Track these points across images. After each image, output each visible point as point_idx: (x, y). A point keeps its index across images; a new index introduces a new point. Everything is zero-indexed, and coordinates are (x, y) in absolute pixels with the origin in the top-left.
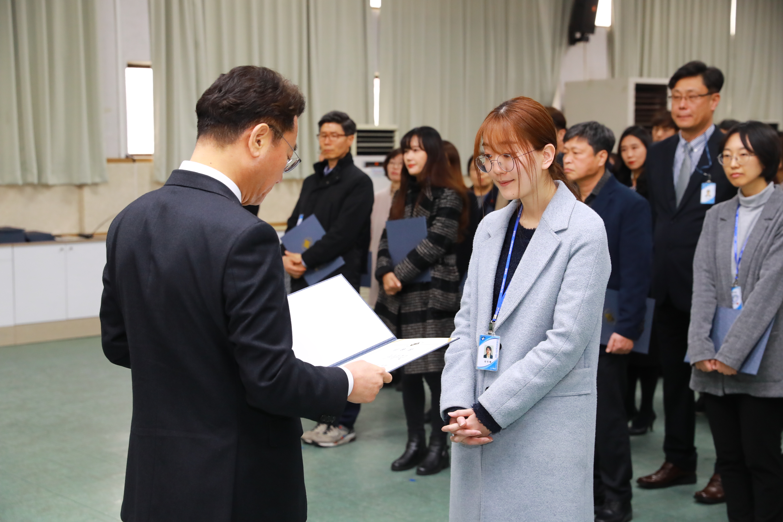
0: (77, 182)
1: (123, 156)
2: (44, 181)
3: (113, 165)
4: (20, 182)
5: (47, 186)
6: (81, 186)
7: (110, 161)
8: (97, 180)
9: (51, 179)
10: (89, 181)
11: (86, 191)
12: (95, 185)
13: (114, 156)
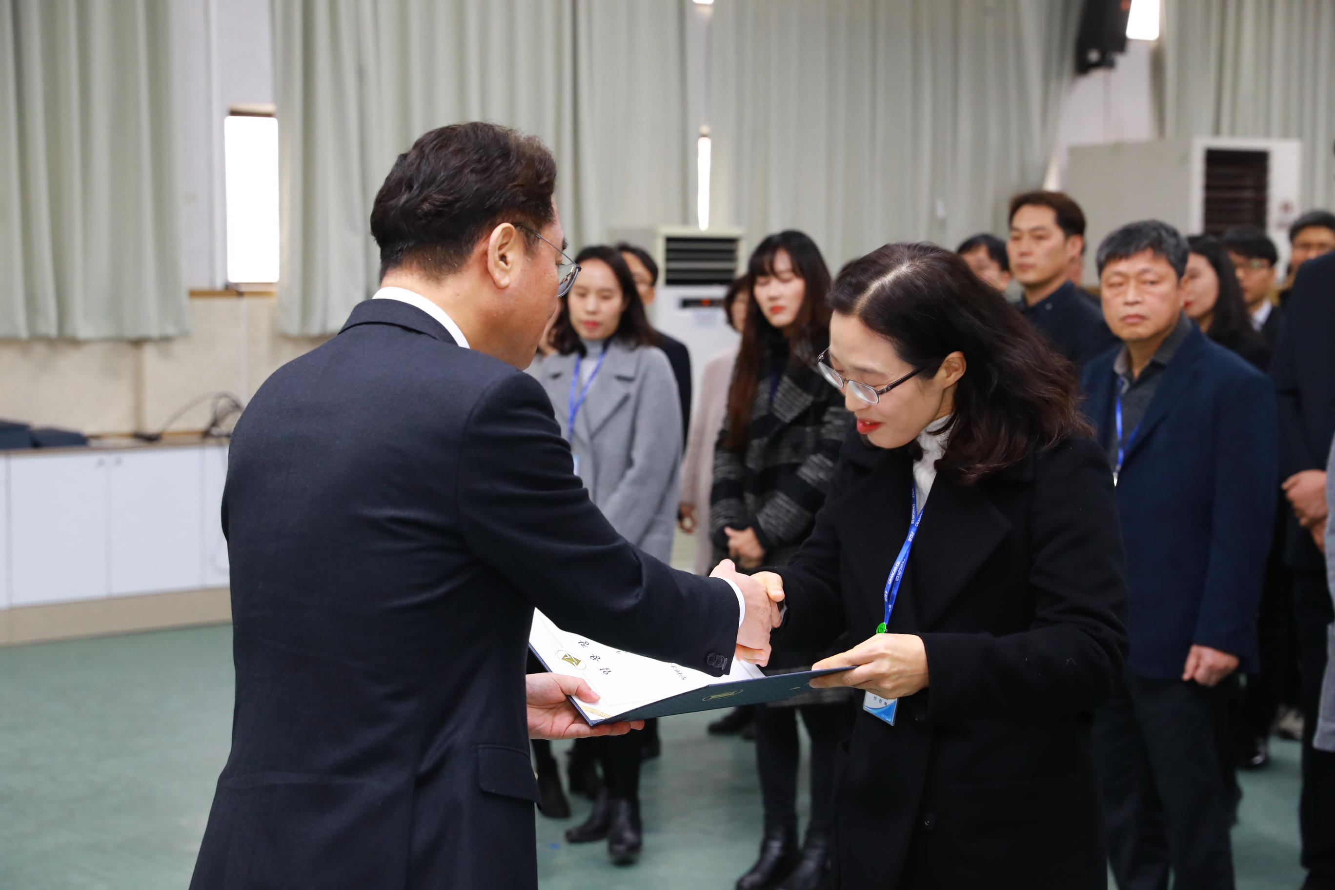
0: (132, 332)
1: (219, 285)
2: (69, 331)
3: (200, 303)
4: (24, 334)
5: (75, 342)
6: (138, 343)
7: (194, 294)
8: (170, 330)
9: (83, 328)
10: (154, 331)
11: (149, 354)
12: (165, 340)
13: (202, 284)
